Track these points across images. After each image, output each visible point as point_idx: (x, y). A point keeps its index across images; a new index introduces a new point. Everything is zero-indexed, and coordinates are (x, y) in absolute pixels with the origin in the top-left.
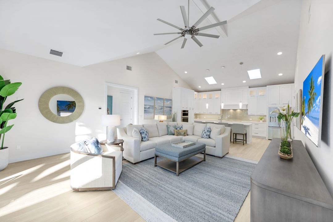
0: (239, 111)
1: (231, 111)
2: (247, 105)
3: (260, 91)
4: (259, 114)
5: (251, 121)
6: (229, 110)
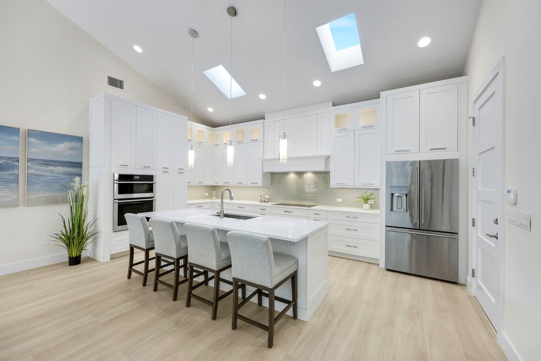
0: (309, 176)
1: (292, 176)
2: (328, 158)
3: (359, 113)
4: (358, 185)
5: (339, 204)
6: (287, 173)
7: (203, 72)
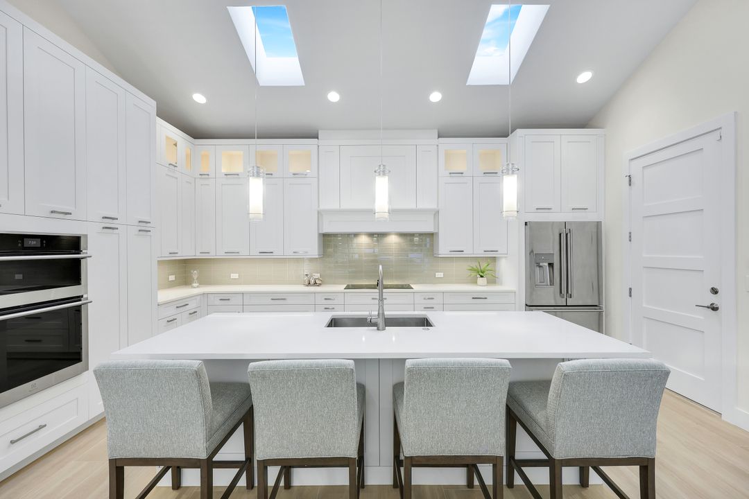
0: (393, 240)
1: (364, 240)
2: (436, 213)
3: (479, 153)
6: (356, 235)
7: (228, 7)
